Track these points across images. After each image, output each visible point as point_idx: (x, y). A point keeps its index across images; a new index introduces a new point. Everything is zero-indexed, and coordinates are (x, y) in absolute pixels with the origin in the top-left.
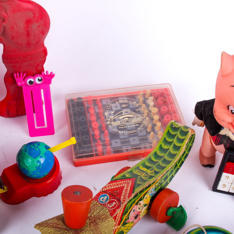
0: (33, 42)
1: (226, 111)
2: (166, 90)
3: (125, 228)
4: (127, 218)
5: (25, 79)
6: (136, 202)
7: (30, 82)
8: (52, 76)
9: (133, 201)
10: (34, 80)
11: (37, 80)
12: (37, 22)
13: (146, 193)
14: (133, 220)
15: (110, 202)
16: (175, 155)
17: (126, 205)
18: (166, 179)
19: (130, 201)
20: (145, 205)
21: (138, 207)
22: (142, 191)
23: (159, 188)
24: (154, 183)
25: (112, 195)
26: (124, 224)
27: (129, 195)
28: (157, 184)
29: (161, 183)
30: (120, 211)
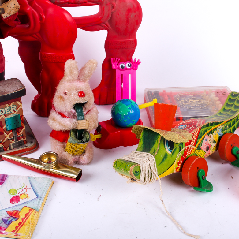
0: (130, 30)
3: (199, 153)
4: (201, 144)
5: (118, 64)
6: (208, 131)
7: (122, 66)
8: (138, 63)
9: (205, 129)
10: (125, 65)
11: (127, 65)
12: (135, 12)
13: (215, 129)
14: (206, 151)
15: (187, 128)
16: (236, 112)
17: (200, 129)
18: (230, 126)
19: (204, 127)
20: (214, 142)
21: (209, 139)
22: (212, 124)
23: (225, 131)
24: (221, 123)
25: (189, 125)
26: (199, 148)
27: (203, 123)
28: (223, 126)
29: (226, 129)
30: (196, 131)
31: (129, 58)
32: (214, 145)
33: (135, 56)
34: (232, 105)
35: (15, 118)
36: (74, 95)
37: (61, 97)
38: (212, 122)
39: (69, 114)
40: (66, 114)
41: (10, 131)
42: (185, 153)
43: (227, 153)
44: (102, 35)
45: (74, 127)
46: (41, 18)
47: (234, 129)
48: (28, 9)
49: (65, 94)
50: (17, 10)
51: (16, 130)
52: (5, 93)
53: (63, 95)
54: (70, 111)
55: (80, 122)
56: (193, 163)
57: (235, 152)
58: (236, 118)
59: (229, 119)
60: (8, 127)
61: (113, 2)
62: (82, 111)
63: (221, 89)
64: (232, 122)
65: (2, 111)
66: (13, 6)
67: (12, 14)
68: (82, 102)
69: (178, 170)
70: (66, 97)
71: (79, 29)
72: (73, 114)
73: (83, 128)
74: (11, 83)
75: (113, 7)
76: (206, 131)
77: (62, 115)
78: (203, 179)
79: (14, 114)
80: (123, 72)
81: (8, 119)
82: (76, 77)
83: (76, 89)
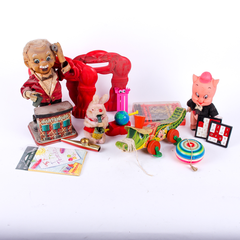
0: (124, 74)
1: (196, 96)
2: (177, 103)
3: (157, 139)
4: (157, 134)
5: (118, 91)
6: (161, 128)
7: (120, 92)
8: (129, 90)
9: (160, 127)
11: (123, 91)
12: (127, 65)
13: (165, 127)
14: (160, 138)
15: (151, 127)
16: (178, 118)
17: (157, 127)
18: (174, 125)
19: (159, 126)
20: (165, 133)
21: (162, 132)
22: (164, 125)
23: (171, 128)
24: (168, 124)
25: (152, 125)
26: (156, 137)
27: (159, 124)
28: (170, 126)
29: (172, 127)
30: (155, 129)
31: (124, 87)
32: (165, 135)
33: (127, 87)
34: (176, 114)
35: (68, 121)
36: (97, 111)
37: (91, 112)
38: (163, 124)
39: (94, 119)
40: (93, 120)
41: (65, 127)
42: (149, 139)
43: (171, 139)
44: (110, 76)
45: (97, 126)
46: (80, 71)
47: (176, 127)
48: (74, 67)
49: (93, 110)
50: (69, 69)
51: (68, 126)
52: (64, 109)
53: (92, 110)
54: (95, 118)
55: (100, 123)
56: (152, 143)
57: (175, 139)
58: (177, 121)
59: (173, 122)
60: (64, 125)
61: (116, 61)
62: (100, 118)
63: (175, 103)
64: (175, 123)
65: (62, 118)
66: (68, 68)
67: (67, 71)
68: (101, 114)
69: (146, 147)
70: (93, 112)
71: (98, 74)
72: (96, 119)
73: (101, 126)
74: (65, 104)
75: (116, 63)
76: (160, 128)
77: (91, 120)
78: (158, 151)
79: (67, 119)
80: (121, 95)
81: (64, 121)
82: (98, 102)
83: (98, 108)
